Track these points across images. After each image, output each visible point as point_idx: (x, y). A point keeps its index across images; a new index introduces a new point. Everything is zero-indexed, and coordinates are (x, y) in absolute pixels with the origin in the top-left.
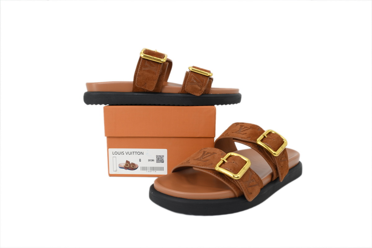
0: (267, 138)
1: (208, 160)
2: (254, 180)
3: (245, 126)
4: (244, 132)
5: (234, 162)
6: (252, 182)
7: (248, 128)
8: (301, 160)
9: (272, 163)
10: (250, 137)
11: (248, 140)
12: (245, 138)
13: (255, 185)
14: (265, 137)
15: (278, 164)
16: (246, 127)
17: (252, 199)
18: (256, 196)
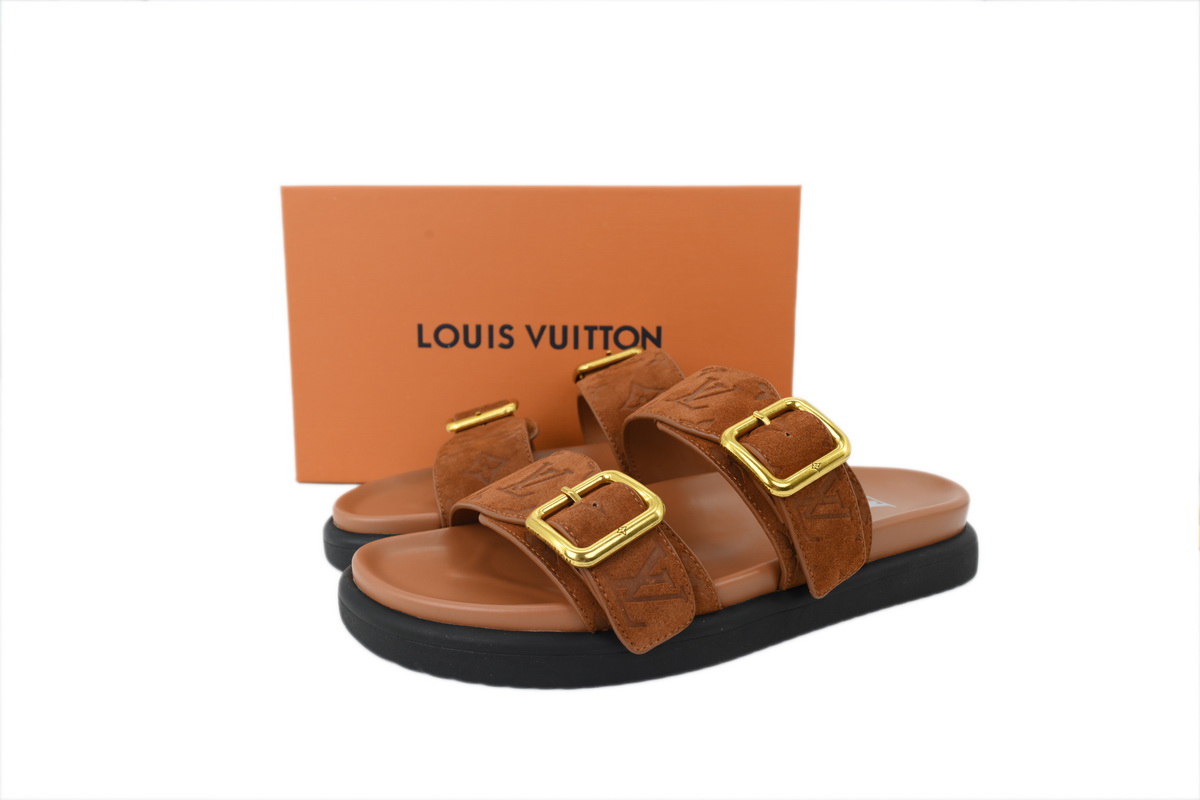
0: (768, 428)
1: (531, 493)
2: (665, 576)
3: (720, 381)
4: (703, 402)
5: (595, 505)
6: (653, 581)
7: (724, 389)
8: (974, 518)
9: (777, 520)
10: (711, 420)
11: (696, 431)
12: (691, 422)
13: (667, 596)
14: (760, 423)
15: (796, 527)
16: (722, 385)
17: (649, 647)
18: (670, 636)
